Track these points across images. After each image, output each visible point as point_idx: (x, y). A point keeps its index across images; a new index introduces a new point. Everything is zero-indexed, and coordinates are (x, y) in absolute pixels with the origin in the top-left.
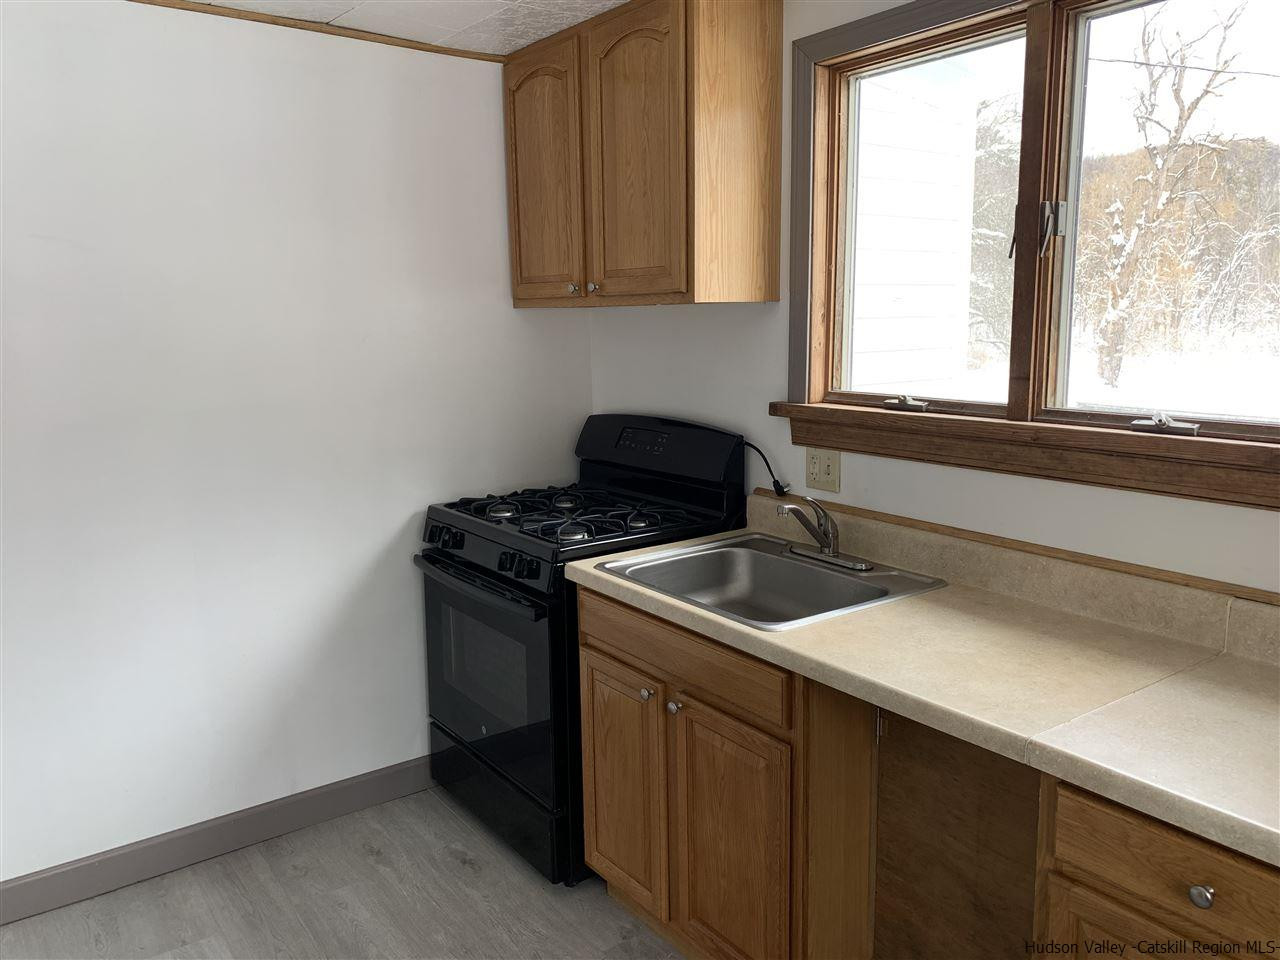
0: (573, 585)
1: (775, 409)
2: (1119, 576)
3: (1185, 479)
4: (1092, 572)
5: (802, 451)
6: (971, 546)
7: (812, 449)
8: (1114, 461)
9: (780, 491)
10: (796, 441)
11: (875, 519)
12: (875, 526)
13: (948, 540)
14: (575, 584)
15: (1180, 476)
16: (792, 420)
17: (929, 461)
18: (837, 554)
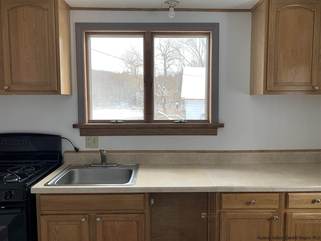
0: (35, 195)
1: (75, 126)
2: (178, 153)
3: (188, 131)
4: (173, 154)
5: (84, 138)
6: (143, 154)
7: (87, 137)
8: (174, 130)
9: (77, 150)
10: (81, 135)
11: (112, 152)
12: (114, 154)
13: (136, 154)
14: (35, 194)
15: (187, 131)
16: (80, 129)
17: (128, 135)
18: (106, 164)
